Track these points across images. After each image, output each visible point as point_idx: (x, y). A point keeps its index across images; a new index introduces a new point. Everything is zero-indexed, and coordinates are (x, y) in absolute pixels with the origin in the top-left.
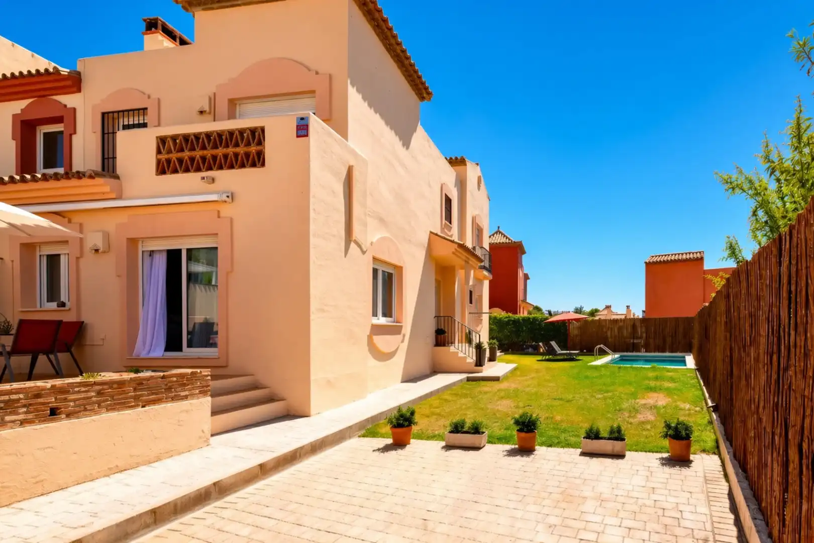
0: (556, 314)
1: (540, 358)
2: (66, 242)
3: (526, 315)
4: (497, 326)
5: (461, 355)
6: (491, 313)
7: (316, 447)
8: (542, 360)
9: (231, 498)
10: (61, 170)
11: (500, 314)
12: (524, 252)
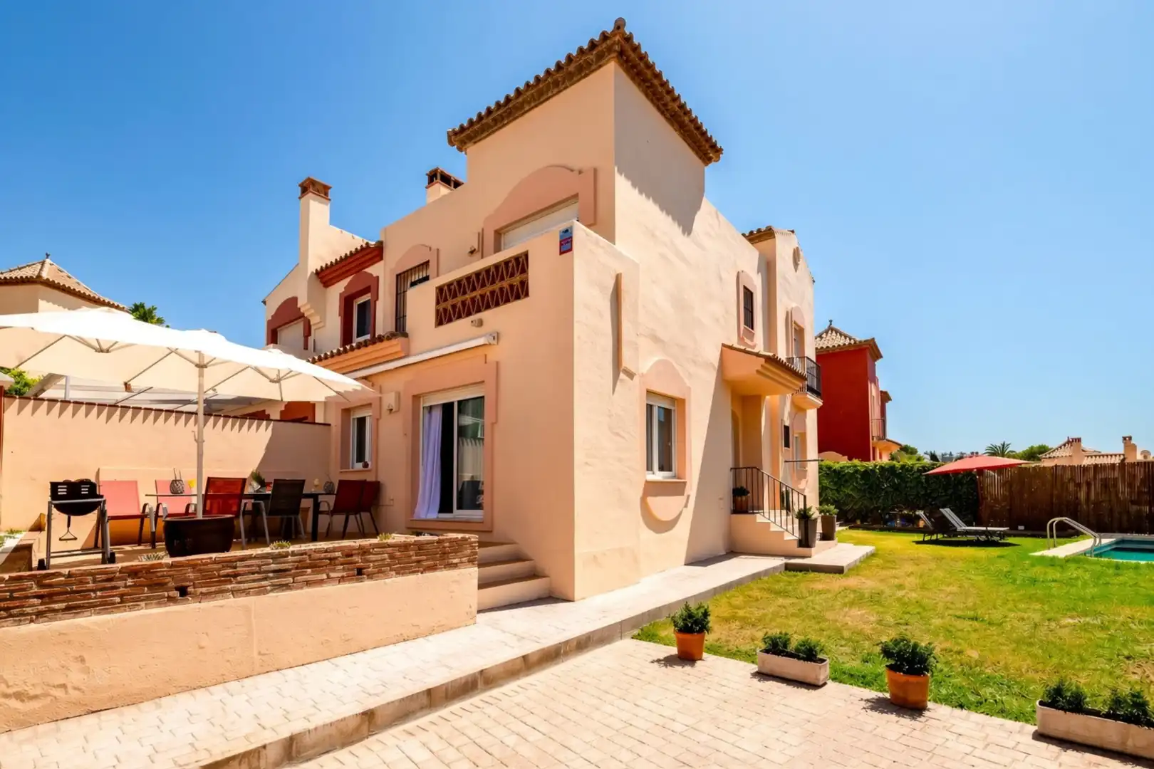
0: (948, 458)
1: (920, 537)
2: (370, 405)
3: (885, 460)
4: (832, 480)
5: (774, 528)
6: (822, 461)
7: (583, 644)
8: (924, 542)
9: (495, 692)
10: (368, 337)
11: (840, 461)
12: (878, 356)
